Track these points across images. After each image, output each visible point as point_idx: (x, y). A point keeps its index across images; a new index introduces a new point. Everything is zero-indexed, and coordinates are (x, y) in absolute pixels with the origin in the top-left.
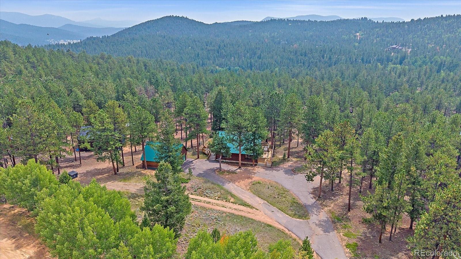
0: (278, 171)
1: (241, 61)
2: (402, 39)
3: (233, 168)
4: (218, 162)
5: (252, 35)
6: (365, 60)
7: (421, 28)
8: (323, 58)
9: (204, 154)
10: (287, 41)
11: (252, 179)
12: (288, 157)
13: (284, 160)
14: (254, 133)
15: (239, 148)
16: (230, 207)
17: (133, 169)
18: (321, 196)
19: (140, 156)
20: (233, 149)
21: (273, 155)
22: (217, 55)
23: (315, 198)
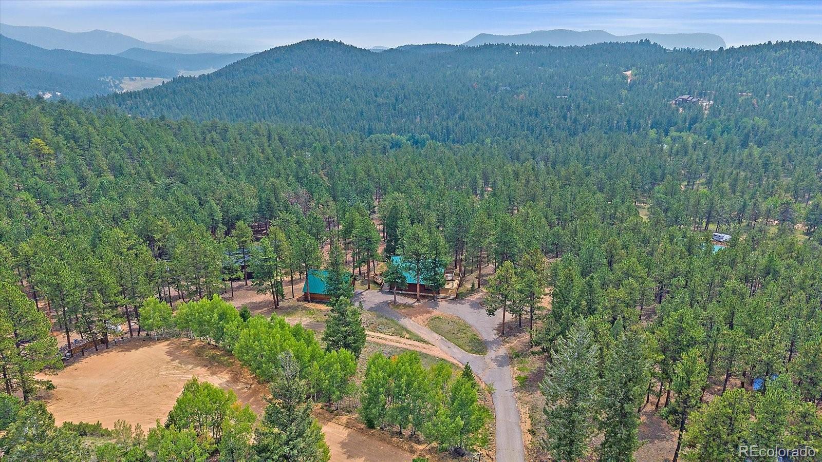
0: (464, 304)
1: (432, 123)
2: (699, 83)
3: (410, 301)
4: (392, 293)
5: (451, 74)
6: (632, 124)
7: (734, 64)
8: (565, 120)
9: (376, 283)
10: (510, 85)
11: (431, 313)
12: (479, 287)
13: (473, 291)
14: (435, 260)
15: (416, 277)
16: (404, 343)
17: (294, 302)
18: (505, 332)
19: (303, 285)
20: (410, 278)
21: (460, 285)
22: (392, 114)
23: (498, 334)
